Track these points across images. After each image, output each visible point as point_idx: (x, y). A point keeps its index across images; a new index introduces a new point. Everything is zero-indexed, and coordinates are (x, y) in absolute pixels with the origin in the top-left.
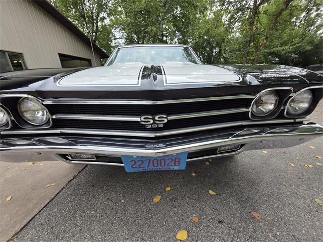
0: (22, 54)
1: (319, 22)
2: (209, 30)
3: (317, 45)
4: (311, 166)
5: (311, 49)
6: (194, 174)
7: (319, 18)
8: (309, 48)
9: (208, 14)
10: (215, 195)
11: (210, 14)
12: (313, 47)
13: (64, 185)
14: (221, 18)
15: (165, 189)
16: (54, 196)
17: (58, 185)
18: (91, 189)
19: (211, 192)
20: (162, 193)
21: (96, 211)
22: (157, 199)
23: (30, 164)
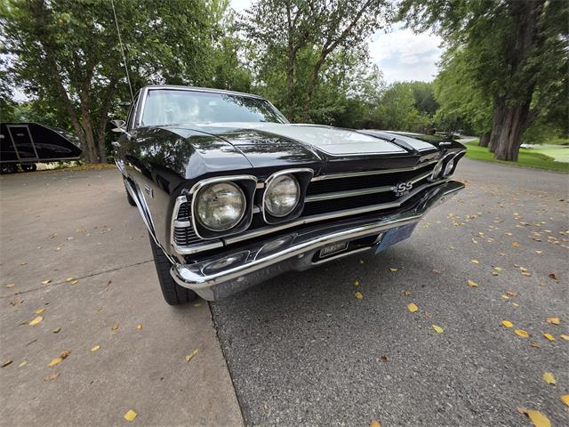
13: (216, 343)
14: (235, 53)
15: (354, 285)
16: (224, 361)
17: (204, 348)
18: (271, 326)
19: (392, 270)
20: (356, 289)
21: (314, 338)
22: (359, 296)
23: (57, 361)
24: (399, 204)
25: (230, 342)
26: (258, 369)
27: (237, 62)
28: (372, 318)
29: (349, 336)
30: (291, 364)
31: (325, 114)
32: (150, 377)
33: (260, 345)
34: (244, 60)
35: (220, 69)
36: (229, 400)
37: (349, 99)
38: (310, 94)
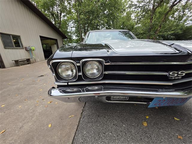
3: (185, 31)
12: (183, 32)
13: (80, 116)
14: (131, 16)
15: (145, 118)
16: (78, 123)
17: (75, 116)
18: (99, 119)
19: (176, 119)
20: (145, 120)
21: (112, 133)
22: (145, 124)
23: (49, 103)
24: (171, 84)
25: (84, 118)
26: (85, 133)
27: (131, 19)
28: (146, 139)
29: (128, 141)
30: (97, 138)
31: (170, 35)
32: (60, 117)
33: (91, 124)
34: (134, 18)
35: (124, 23)
36: (71, 138)
37: (187, 26)
38: (160, 26)
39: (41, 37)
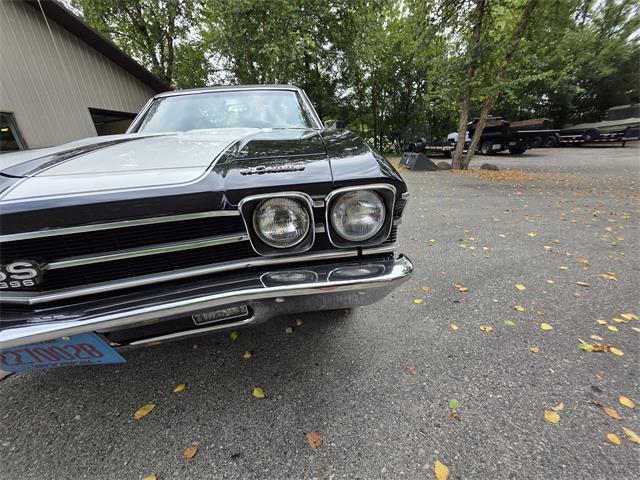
0: (11, 114)
1: (631, 16)
2: (400, 42)
3: (626, 63)
4: (489, 329)
5: (613, 73)
6: (247, 356)
7: (632, 6)
8: (607, 71)
9: (401, 9)
10: (261, 399)
11: (404, 10)
12: (616, 70)
39: (93, 111)
